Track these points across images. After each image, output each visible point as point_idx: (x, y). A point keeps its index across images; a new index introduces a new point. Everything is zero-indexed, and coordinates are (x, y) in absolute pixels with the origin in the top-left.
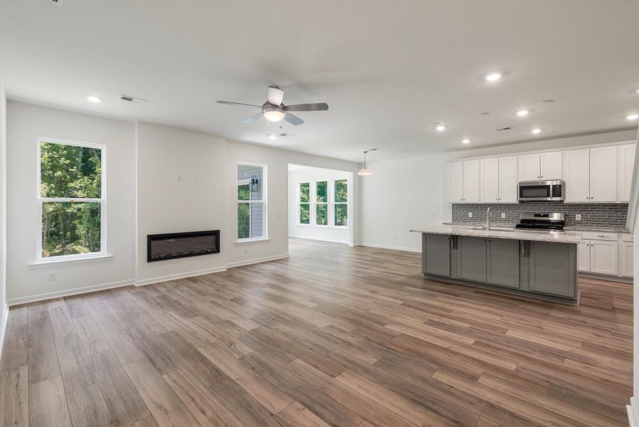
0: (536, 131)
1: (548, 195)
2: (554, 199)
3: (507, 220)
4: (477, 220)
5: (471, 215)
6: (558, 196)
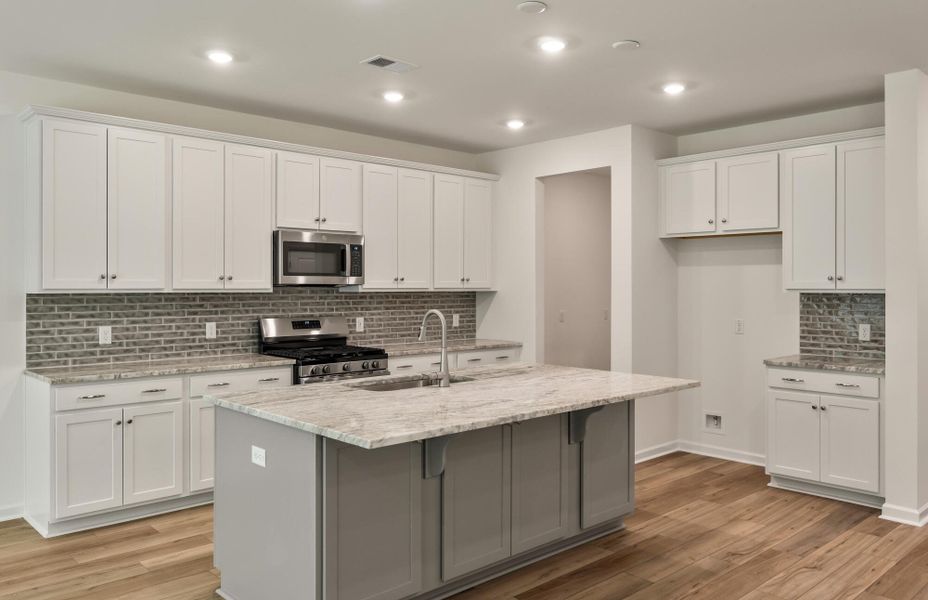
1: (340, 270)
2: (352, 280)
3: (219, 345)
4: (129, 354)
5: (105, 334)
6: (358, 271)
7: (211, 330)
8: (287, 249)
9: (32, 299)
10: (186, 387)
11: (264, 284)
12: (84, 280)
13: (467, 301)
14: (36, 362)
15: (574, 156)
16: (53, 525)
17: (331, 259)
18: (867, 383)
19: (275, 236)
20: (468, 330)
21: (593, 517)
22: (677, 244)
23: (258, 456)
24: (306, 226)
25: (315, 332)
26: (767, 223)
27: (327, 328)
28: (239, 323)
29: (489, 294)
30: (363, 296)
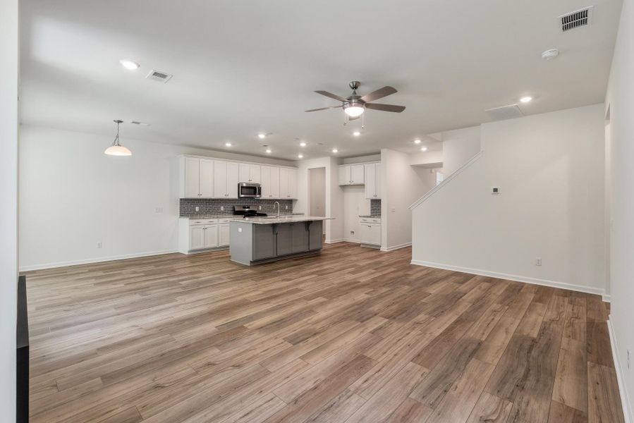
0: (269, 151)
1: (255, 193)
2: (258, 196)
3: (224, 213)
4: (202, 214)
5: (197, 209)
6: (260, 194)
7: (222, 209)
8: (242, 188)
9: (181, 200)
10: (218, 221)
11: (236, 197)
12: (194, 196)
13: (290, 202)
14: (182, 215)
15: (316, 163)
16: (189, 251)
17: (252, 191)
18: (378, 220)
19: (239, 185)
20: (290, 210)
21: (312, 247)
22: (344, 187)
23: (240, 230)
24: (245, 182)
25: (247, 210)
26: (361, 182)
27: (251, 209)
28: (230, 207)
29: (296, 200)
30: (261, 200)
